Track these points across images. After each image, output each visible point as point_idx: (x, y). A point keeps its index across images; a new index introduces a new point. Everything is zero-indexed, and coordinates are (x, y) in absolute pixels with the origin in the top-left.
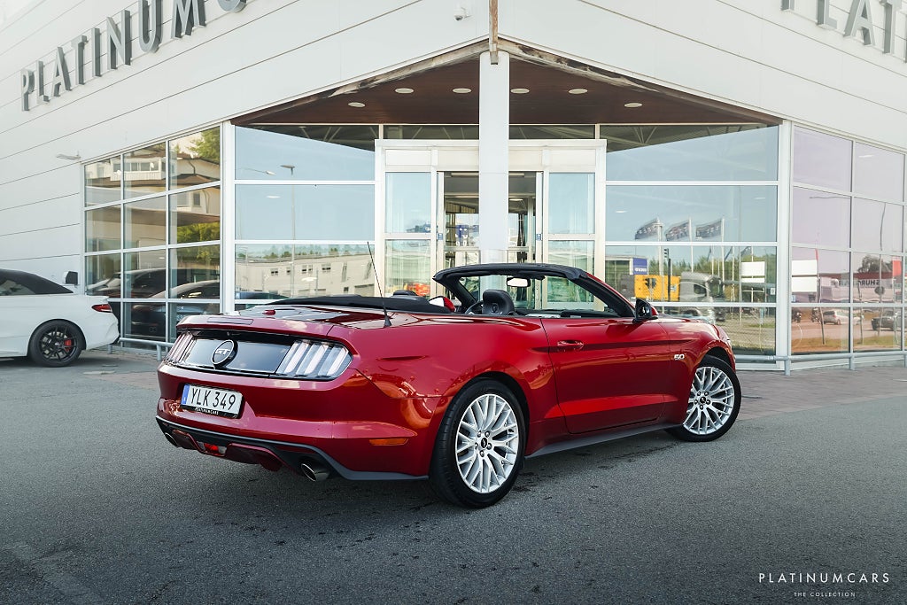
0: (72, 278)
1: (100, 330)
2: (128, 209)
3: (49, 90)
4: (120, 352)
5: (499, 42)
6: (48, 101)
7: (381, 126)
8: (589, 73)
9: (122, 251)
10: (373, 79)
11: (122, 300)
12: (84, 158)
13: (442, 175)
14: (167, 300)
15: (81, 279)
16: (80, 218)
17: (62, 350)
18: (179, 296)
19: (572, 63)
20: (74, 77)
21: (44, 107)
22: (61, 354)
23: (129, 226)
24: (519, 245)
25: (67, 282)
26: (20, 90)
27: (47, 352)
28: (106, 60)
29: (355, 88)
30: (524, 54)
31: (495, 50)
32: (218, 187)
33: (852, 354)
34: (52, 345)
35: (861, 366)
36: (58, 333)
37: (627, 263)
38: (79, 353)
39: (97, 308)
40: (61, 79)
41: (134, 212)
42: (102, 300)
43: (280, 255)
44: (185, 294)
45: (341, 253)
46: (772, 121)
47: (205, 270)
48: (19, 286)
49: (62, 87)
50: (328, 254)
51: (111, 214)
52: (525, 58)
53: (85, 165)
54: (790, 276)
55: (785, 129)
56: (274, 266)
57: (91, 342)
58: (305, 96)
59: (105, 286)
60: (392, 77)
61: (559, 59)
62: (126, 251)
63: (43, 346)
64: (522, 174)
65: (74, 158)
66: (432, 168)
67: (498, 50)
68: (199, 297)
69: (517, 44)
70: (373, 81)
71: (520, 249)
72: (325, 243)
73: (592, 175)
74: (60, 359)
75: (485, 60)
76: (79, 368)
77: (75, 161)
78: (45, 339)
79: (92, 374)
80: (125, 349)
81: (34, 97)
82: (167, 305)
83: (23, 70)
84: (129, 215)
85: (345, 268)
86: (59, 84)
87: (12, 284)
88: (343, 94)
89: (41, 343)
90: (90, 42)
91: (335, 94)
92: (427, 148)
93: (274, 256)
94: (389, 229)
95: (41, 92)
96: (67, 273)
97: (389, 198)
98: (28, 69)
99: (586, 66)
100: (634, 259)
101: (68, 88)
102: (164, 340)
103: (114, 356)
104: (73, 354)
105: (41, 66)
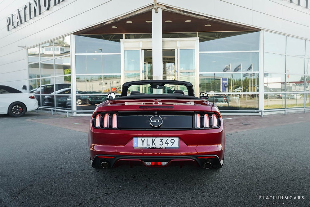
0: (25, 88)
1: (32, 105)
2: (42, 64)
3: (15, 24)
4: (41, 112)
5: (157, 5)
6: (15, 28)
7: (124, 34)
8: (191, 15)
9: (40, 78)
10: (118, 18)
11: (41, 95)
12: (27, 47)
13: (143, 51)
15: (28, 88)
16: (27, 67)
17: (19, 112)
18: (60, 93)
19: (184, 11)
20: (23, 19)
21: (14, 30)
25: (22, 89)
26: (6, 24)
27: (14, 112)
28: (33, 14)
29: (112, 22)
30: (167, 9)
31: (156, 8)
32: (70, 56)
33: (286, 109)
34: (16, 110)
35: (289, 113)
36: (18, 106)
38: (25, 113)
39: (31, 97)
40: (19, 20)
42: (33, 95)
46: (257, 30)
47: (69, 84)
48: (5, 91)
49: (19, 23)
51: (36, 66)
53: (28, 49)
54: (264, 83)
55: (261, 32)
57: (29, 109)
58: (97, 24)
60: (124, 18)
61: (180, 10)
62: (42, 78)
63: (13, 110)
64: (171, 50)
65: (24, 47)
66: (140, 48)
67: (158, 8)
69: (164, 5)
70: (118, 19)
73: (194, 50)
74: (18, 114)
75: (153, 11)
76: (25, 118)
77: (24, 48)
78: (13, 108)
79: (29, 119)
81: (11, 26)
82: (55, 96)
83: (7, 17)
86: (18, 22)
87: (3, 90)
88: (109, 24)
89: (12, 109)
90: (28, 8)
91: (106, 24)
92: (138, 42)
94: (126, 70)
95: (13, 25)
96: (23, 86)
97: (126, 58)
98: (9, 17)
99: (189, 12)
100: (222, 78)
101: (21, 23)
102: (54, 108)
103: (38, 114)
104: (23, 113)
105: (13, 16)
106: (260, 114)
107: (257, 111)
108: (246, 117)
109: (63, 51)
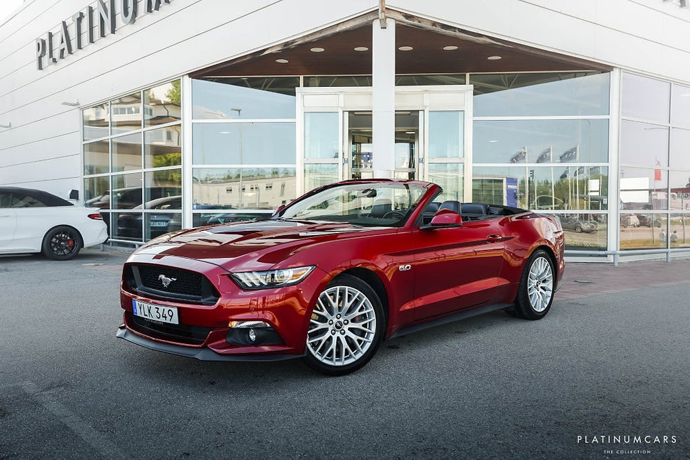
0: (74, 194)
1: (94, 233)
2: (115, 143)
3: (56, 54)
4: (110, 250)
5: (386, 11)
6: (56, 62)
7: (302, 77)
8: (458, 34)
9: (110, 174)
10: (293, 41)
11: (110, 211)
12: (82, 104)
13: (346, 114)
14: (143, 211)
15: (81, 195)
16: (80, 149)
17: (66, 248)
18: (153, 208)
19: (444, 26)
20: (74, 43)
21: (53, 67)
22: (65, 250)
23: (115, 155)
24: (410, 167)
25: (71, 198)
26: (35, 54)
27: (55, 249)
28: (97, 31)
29: (280, 49)
30: (407, 21)
31: (383, 17)
32: (180, 125)
33: (669, 250)
34: (59, 244)
35: (677, 259)
36: (63, 235)
37: (502, 181)
38: (79, 251)
39: (91, 216)
40: (65, 45)
41: (119, 145)
42: (95, 211)
43: (234, 177)
44: (159, 206)
45: (280, 175)
46: (605, 69)
47: (175, 188)
48: (35, 201)
49: (66, 51)
50: (270, 176)
51: (102, 146)
52: (407, 23)
53: (83, 109)
54: (619, 191)
55: (615, 74)
56: (228, 185)
57: (88, 242)
58: (242, 55)
59: (99, 200)
60: (307, 40)
61: (434, 24)
62: (114, 174)
63: (53, 245)
64: (409, 113)
65: (74, 105)
66: (339, 109)
67: (386, 18)
68: (169, 208)
69: (401, 13)
70: (293, 43)
71: (411, 170)
72: (268, 167)
73: (462, 113)
74: (65, 255)
75: (376, 26)
76: (79, 261)
77: (75, 107)
78: (54, 240)
79: (88, 265)
80: (113, 247)
81: (46, 59)
82: (143, 214)
83: (37, 39)
84: (115, 148)
85: (283, 186)
86: (64, 49)
87: (30, 199)
88: (271, 53)
89: (51, 242)
90: (85, 18)
91: (265, 53)
92: (336, 94)
93: (229, 177)
94: (307, 156)
95: (51, 55)
96: (70, 191)
97: (307, 132)
98: (42, 38)
99: (455, 28)
100: (507, 178)
101: (70, 52)
102: (142, 241)
103: (105, 253)
104: (74, 251)
105: (51, 35)
106: (611, 259)
107: (604, 253)
108: (580, 265)
109: (151, 115)
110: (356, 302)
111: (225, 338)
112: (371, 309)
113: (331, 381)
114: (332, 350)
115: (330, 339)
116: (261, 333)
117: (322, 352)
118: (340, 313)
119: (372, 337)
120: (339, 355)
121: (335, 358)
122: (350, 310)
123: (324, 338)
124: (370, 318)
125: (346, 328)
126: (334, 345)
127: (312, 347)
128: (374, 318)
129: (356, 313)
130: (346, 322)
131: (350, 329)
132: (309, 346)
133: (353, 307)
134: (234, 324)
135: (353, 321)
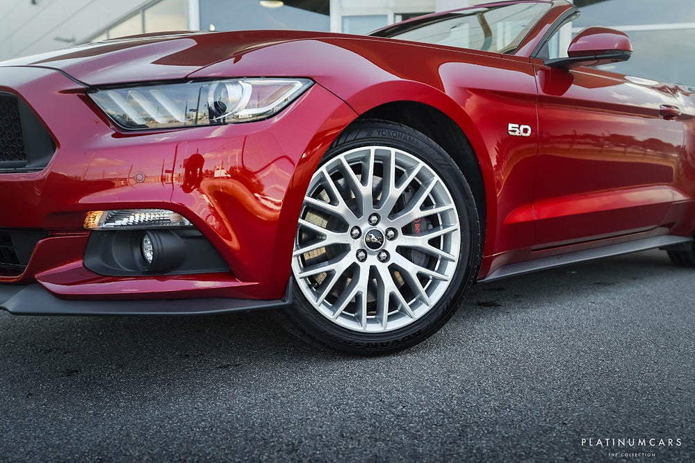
66: (389, 10)
110: (415, 188)
111: (80, 255)
112: (449, 205)
113: (356, 368)
114: (358, 297)
115: (353, 271)
116: (169, 243)
117: (333, 300)
118: (376, 211)
119: (451, 269)
120: (374, 308)
121: (364, 316)
122: (400, 206)
123: (340, 267)
124: (445, 227)
125: (390, 246)
126: (362, 285)
127: (310, 287)
128: (457, 225)
129: (416, 212)
130: (391, 233)
131: (403, 251)
132: (303, 285)
133: (407, 197)
134: (96, 220)
135: (408, 230)
